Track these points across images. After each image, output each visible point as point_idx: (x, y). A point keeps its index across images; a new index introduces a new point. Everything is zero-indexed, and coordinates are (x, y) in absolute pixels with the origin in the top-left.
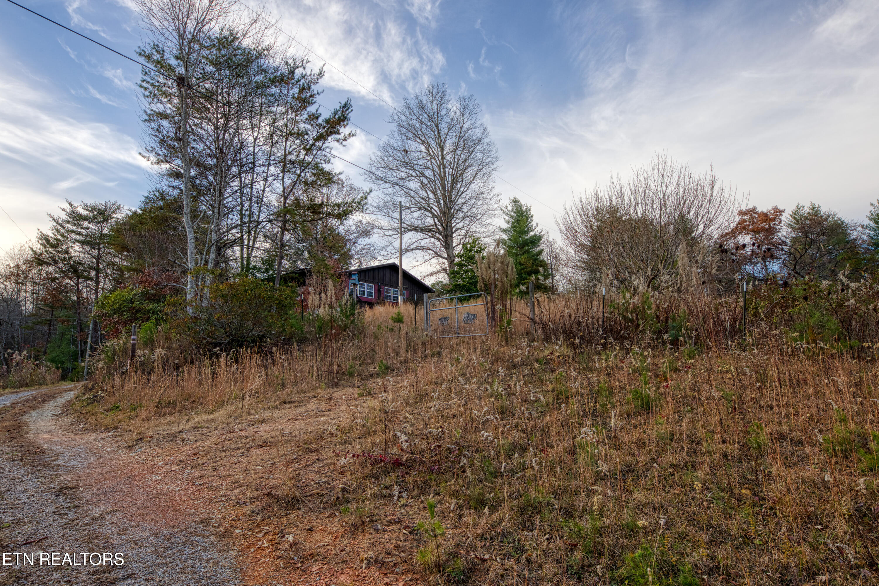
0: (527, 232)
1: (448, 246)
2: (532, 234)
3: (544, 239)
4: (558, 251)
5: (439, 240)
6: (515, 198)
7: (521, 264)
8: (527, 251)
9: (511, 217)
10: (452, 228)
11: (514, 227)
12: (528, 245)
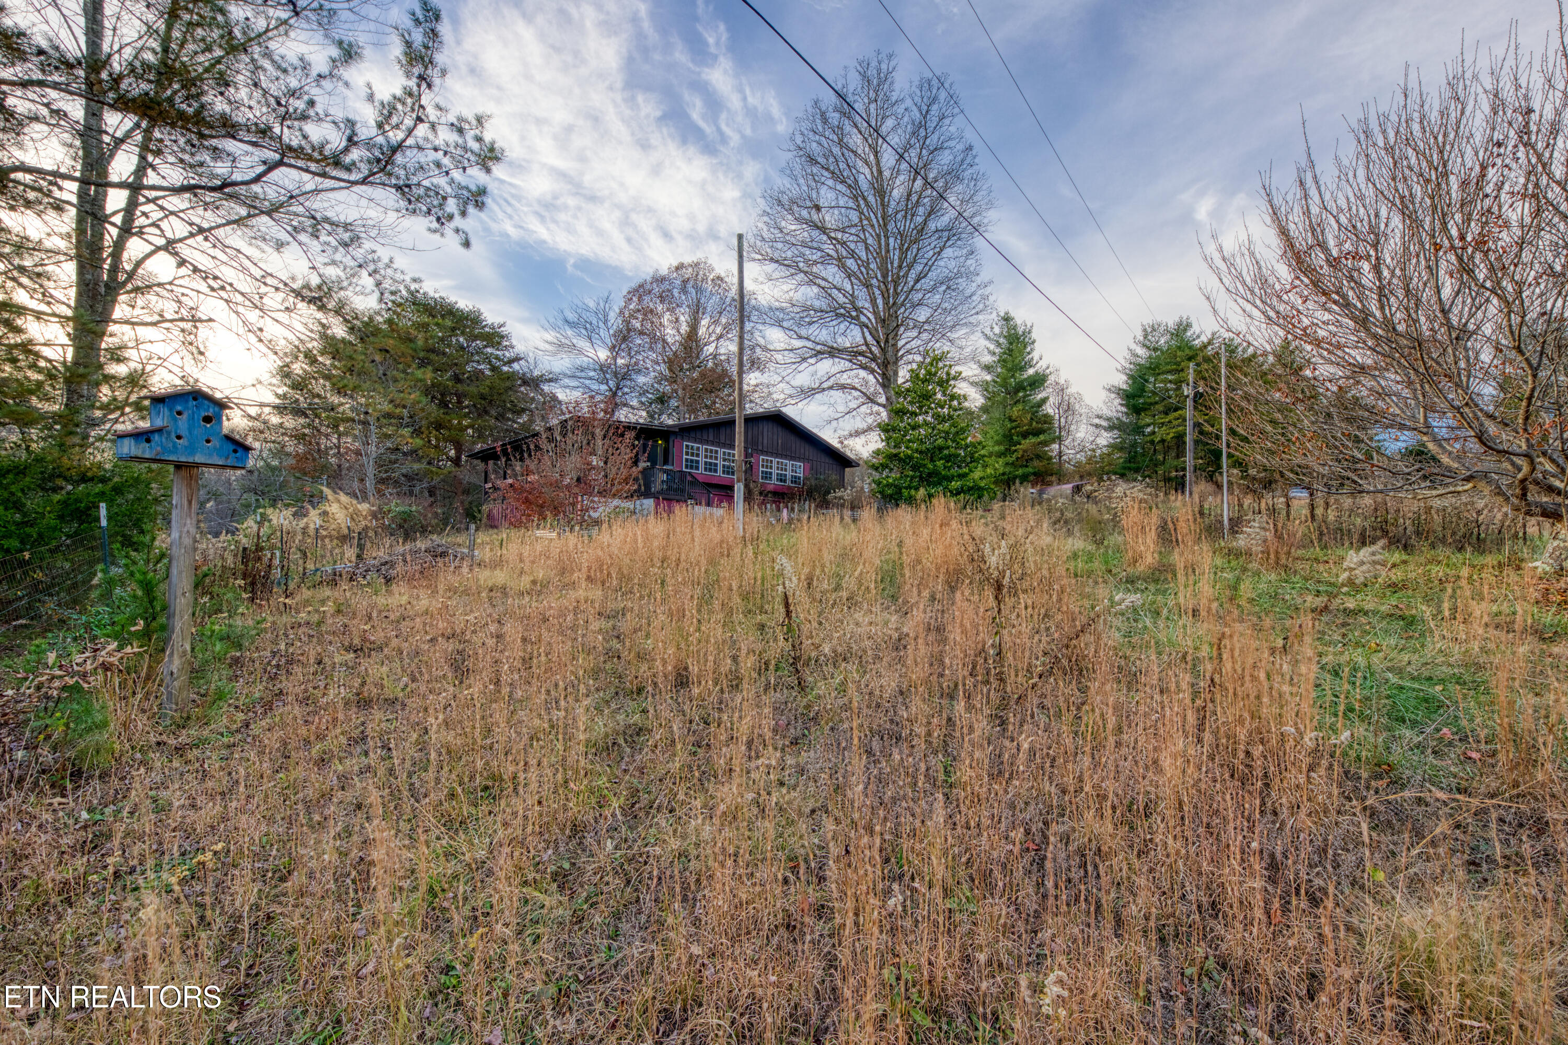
0: (1022, 369)
1: (887, 381)
2: (1031, 371)
3: (1051, 379)
4: (1072, 400)
5: (872, 371)
6: (1007, 313)
7: (1011, 420)
8: (1024, 400)
9: (999, 345)
10: (898, 351)
11: (1003, 361)
12: (1024, 389)
